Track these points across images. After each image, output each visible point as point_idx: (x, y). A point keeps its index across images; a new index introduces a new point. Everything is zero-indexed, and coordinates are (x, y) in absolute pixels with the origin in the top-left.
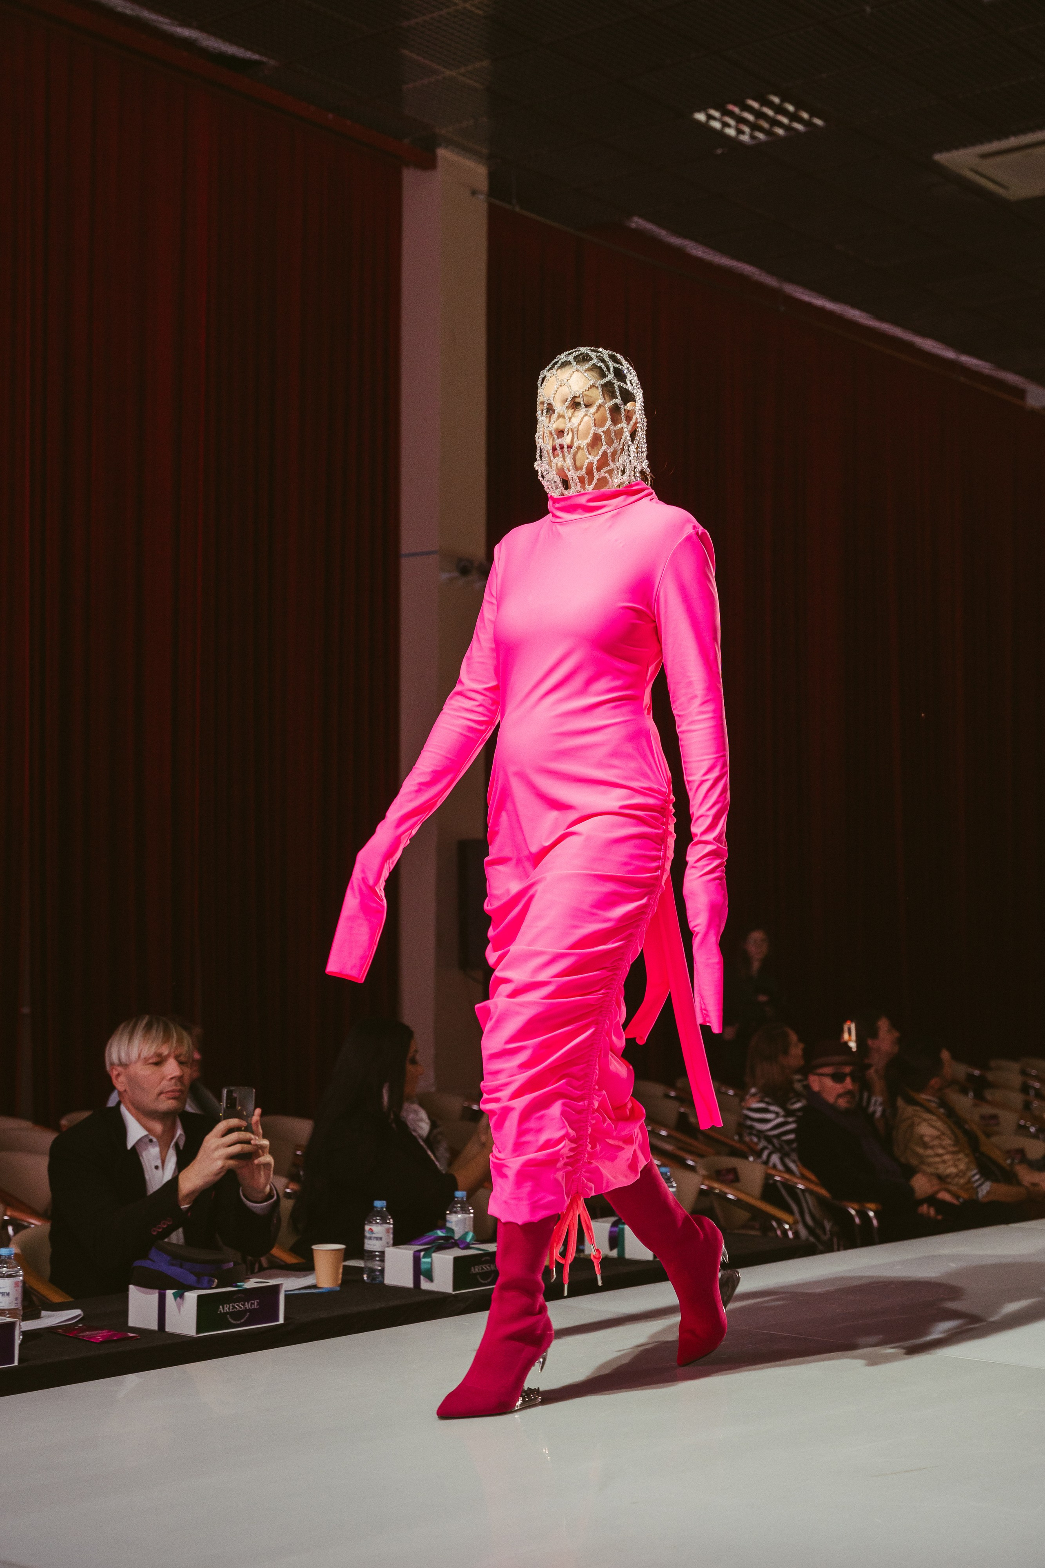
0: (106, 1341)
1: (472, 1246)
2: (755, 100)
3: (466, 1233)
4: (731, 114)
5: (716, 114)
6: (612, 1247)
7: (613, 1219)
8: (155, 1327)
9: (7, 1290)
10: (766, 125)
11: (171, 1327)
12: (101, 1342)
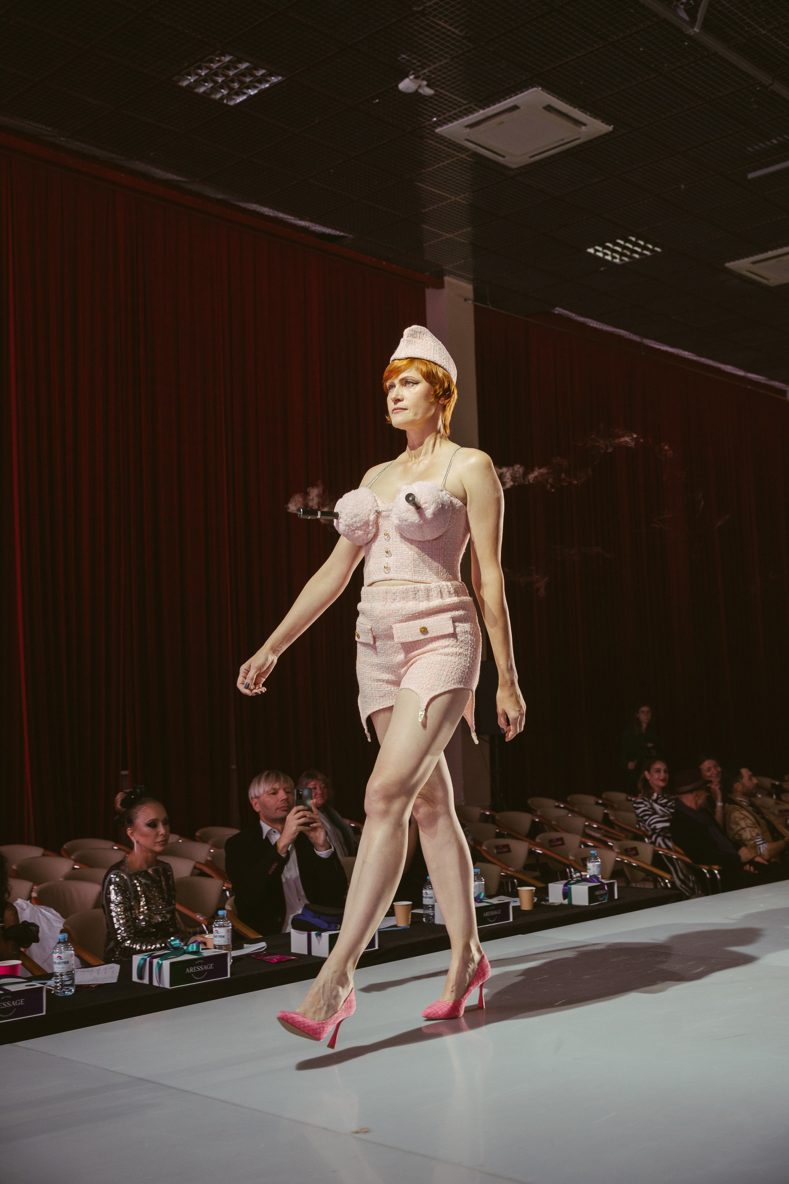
0: (279, 962)
1: (484, 901)
2: (621, 239)
3: (480, 894)
4: (608, 248)
5: (600, 249)
6: (564, 899)
7: (565, 882)
8: (306, 953)
9: (223, 934)
10: (628, 253)
11: (314, 953)
12: (276, 963)
